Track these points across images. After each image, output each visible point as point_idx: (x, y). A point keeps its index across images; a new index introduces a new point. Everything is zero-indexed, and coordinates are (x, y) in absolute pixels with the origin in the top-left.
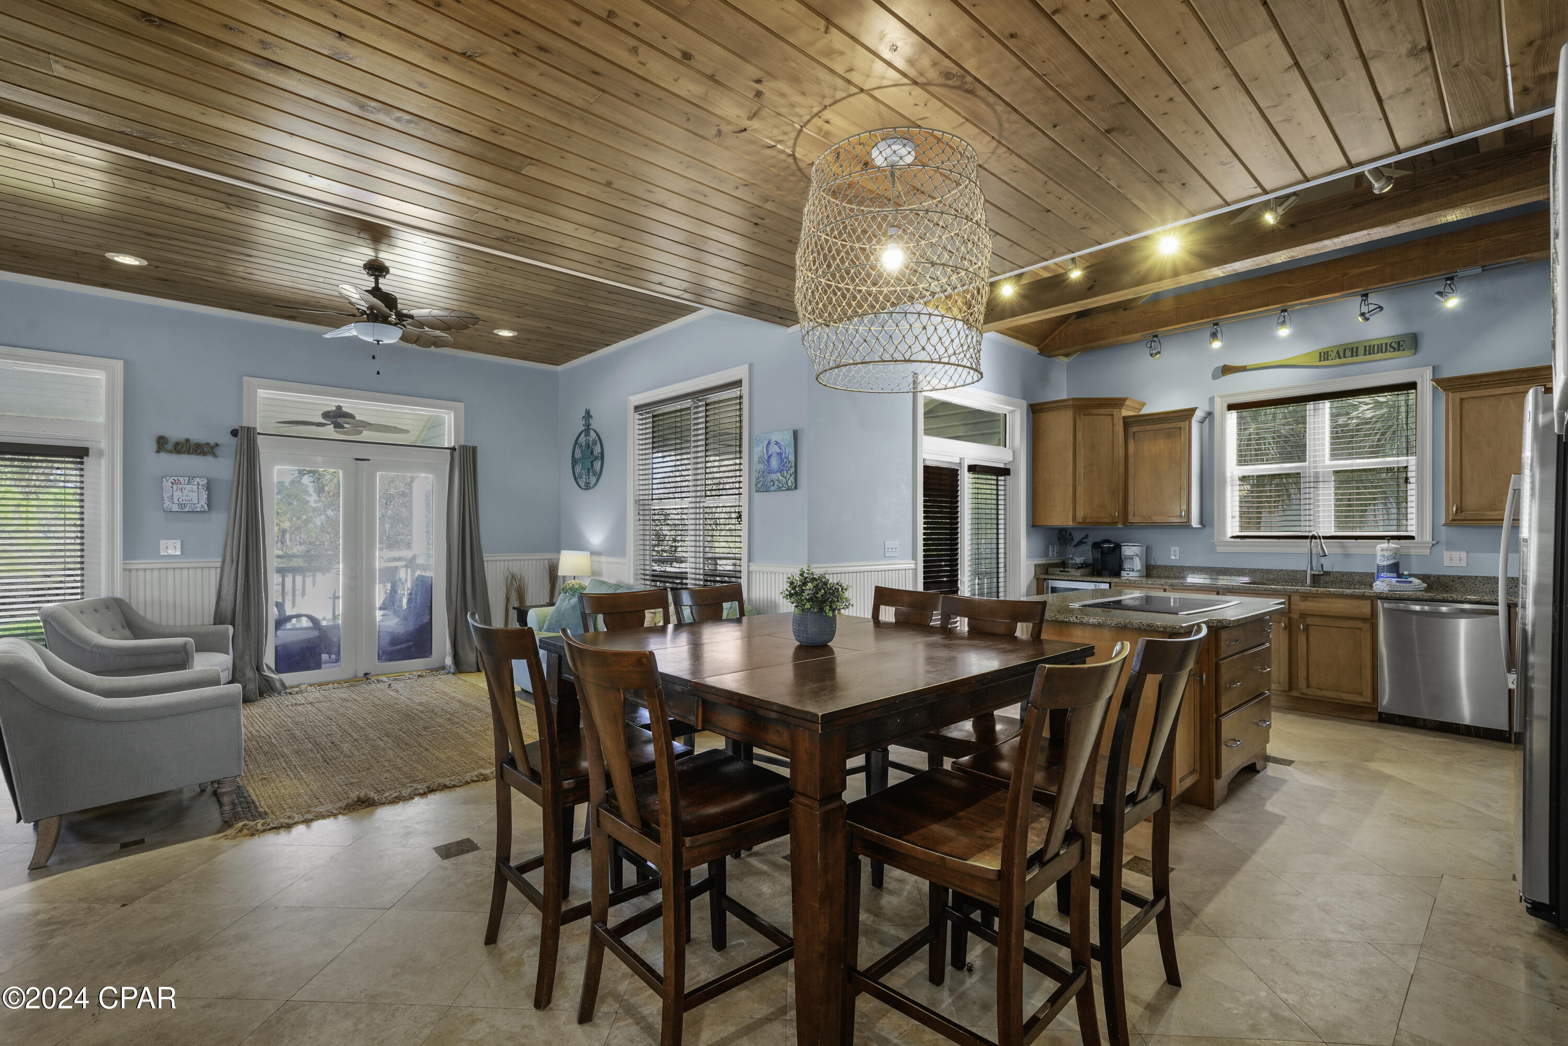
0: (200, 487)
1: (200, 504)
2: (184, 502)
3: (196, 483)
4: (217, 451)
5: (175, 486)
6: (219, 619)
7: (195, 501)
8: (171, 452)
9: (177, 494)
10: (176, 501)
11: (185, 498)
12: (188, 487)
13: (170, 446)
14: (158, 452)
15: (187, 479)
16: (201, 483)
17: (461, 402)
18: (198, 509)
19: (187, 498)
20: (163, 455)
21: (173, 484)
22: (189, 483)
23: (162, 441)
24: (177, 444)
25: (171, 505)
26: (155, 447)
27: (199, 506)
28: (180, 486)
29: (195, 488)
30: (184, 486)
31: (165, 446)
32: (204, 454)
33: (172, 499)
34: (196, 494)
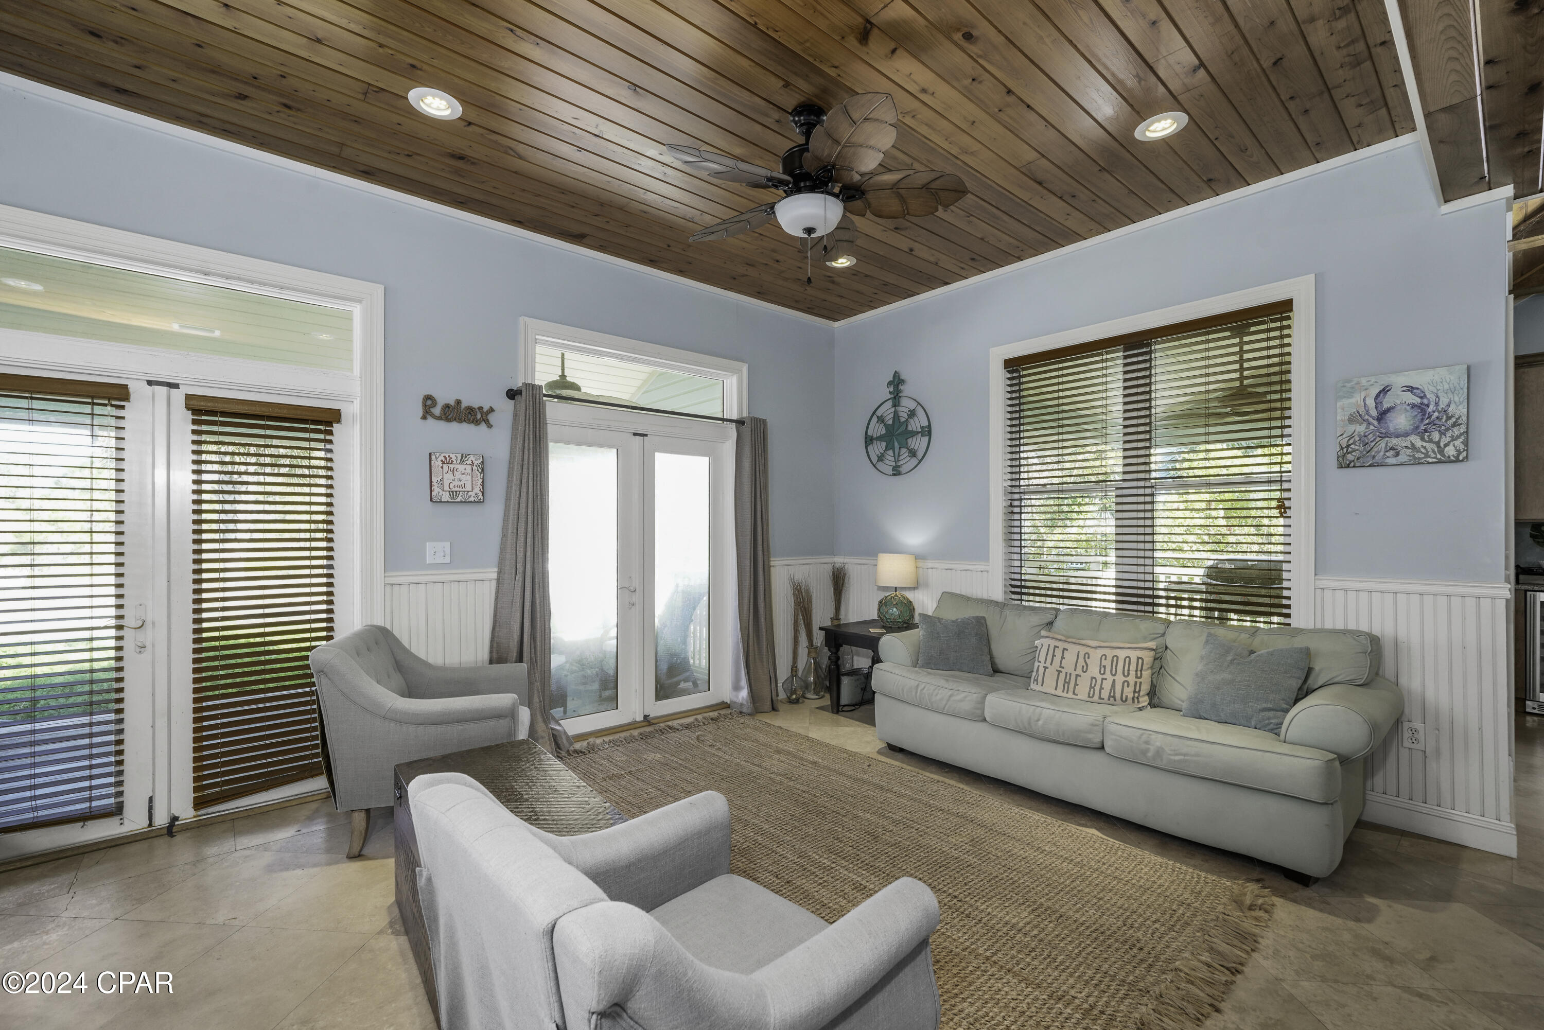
0: (475, 468)
1: (474, 491)
2: (457, 489)
3: (469, 462)
4: (492, 418)
5: (445, 466)
6: (497, 656)
7: (469, 488)
8: (439, 418)
9: (448, 477)
10: (446, 488)
11: (456, 483)
12: (461, 468)
13: (437, 411)
14: (424, 418)
15: (459, 456)
16: (476, 462)
17: (742, 361)
18: (472, 499)
19: (460, 483)
20: (431, 421)
21: (443, 463)
22: (462, 462)
23: (429, 402)
24: (447, 406)
25: (441, 492)
26: (420, 413)
27: (473, 494)
28: (452, 466)
29: (469, 468)
30: (457, 466)
31: (433, 410)
32: (477, 422)
33: (443, 484)
34: (469, 477)
